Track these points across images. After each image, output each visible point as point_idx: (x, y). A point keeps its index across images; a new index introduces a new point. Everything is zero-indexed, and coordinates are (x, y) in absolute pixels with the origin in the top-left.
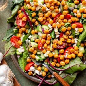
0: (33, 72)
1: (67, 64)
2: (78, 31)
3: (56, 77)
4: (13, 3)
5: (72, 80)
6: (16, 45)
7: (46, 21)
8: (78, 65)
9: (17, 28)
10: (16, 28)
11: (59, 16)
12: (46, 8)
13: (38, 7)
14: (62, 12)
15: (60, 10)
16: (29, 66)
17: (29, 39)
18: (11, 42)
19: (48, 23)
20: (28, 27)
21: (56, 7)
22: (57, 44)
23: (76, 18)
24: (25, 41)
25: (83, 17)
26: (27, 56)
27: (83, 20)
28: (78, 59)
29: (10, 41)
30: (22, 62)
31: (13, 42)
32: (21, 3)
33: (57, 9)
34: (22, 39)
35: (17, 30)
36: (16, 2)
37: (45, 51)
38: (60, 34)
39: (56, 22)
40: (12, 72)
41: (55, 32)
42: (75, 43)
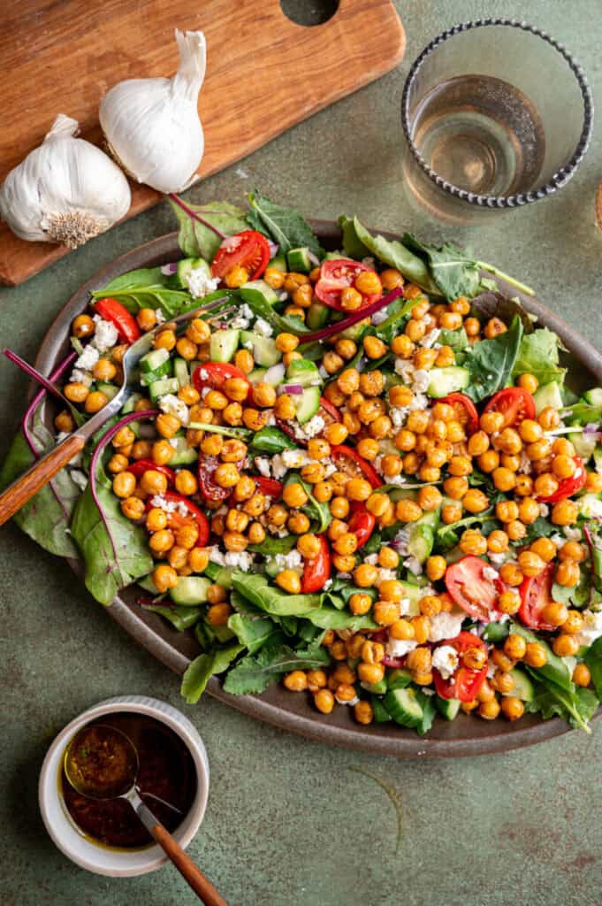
0: (87, 339)
1: (120, 506)
2: (286, 567)
4: (440, 250)
5: (37, 533)
6: (227, 259)
7: (344, 409)
8: (111, 562)
9: (312, 266)
10: (312, 263)
11: (366, 479)
12: (404, 410)
13: (410, 368)
14: (384, 492)
15: (397, 481)
16: (121, 321)
17: (253, 322)
18: (239, 235)
19: (331, 420)
20: (314, 321)
21: (410, 460)
22: (220, 459)
23: (351, 560)
24: (244, 302)
25: (352, 596)
26: (171, 312)
27: (338, 594)
28: (144, 566)
29: (245, 228)
30: (139, 286)
31: (243, 243)
32: (438, 286)
33: (397, 466)
34: (257, 286)
35: (301, 262)
36: (437, 261)
37: (190, 398)
38: (277, 478)
39: (333, 459)
40: (91, 235)
41: (285, 453)
42: (227, 557)
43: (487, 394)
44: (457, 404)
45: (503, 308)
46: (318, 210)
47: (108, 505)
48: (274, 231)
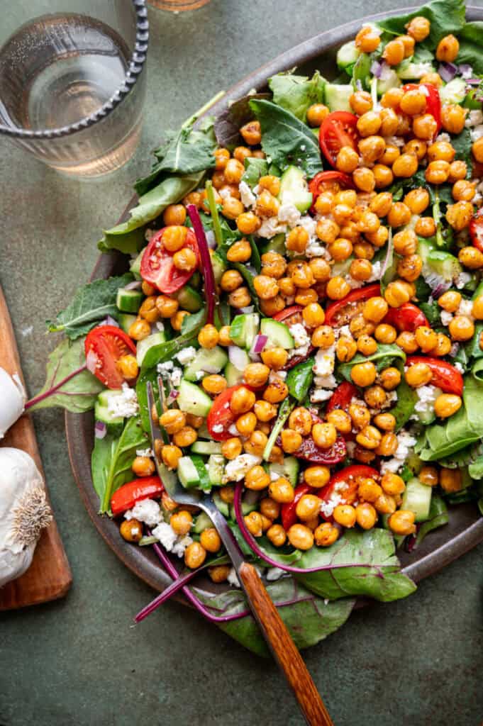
1: (321, 546)
2: (429, 403)
3: (248, 593)
4: (161, 159)
5: (320, 634)
6: (107, 370)
7: (290, 301)
8: (373, 571)
9: (139, 290)
10: (135, 290)
11: (364, 300)
12: (312, 241)
13: (273, 222)
14: (386, 285)
15: (378, 270)
16: (139, 494)
17: (178, 364)
18: (87, 352)
19: (298, 316)
20: (194, 304)
21: (361, 250)
22: (307, 436)
23: (442, 338)
24: (155, 367)
26: (143, 440)
27: (472, 361)
28: (384, 538)
29: (82, 343)
30: (109, 465)
31: (95, 350)
32: (197, 171)
33: (364, 265)
34: (143, 350)
35: (132, 299)
36: (173, 162)
37: (236, 449)
38: (336, 385)
39: (336, 326)
40: (43, 500)
41: (317, 372)
42: (399, 457)
43: (318, 156)
44: (320, 188)
45: (235, 117)
46: (84, 270)
47: (317, 559)
48: (93, 316)
